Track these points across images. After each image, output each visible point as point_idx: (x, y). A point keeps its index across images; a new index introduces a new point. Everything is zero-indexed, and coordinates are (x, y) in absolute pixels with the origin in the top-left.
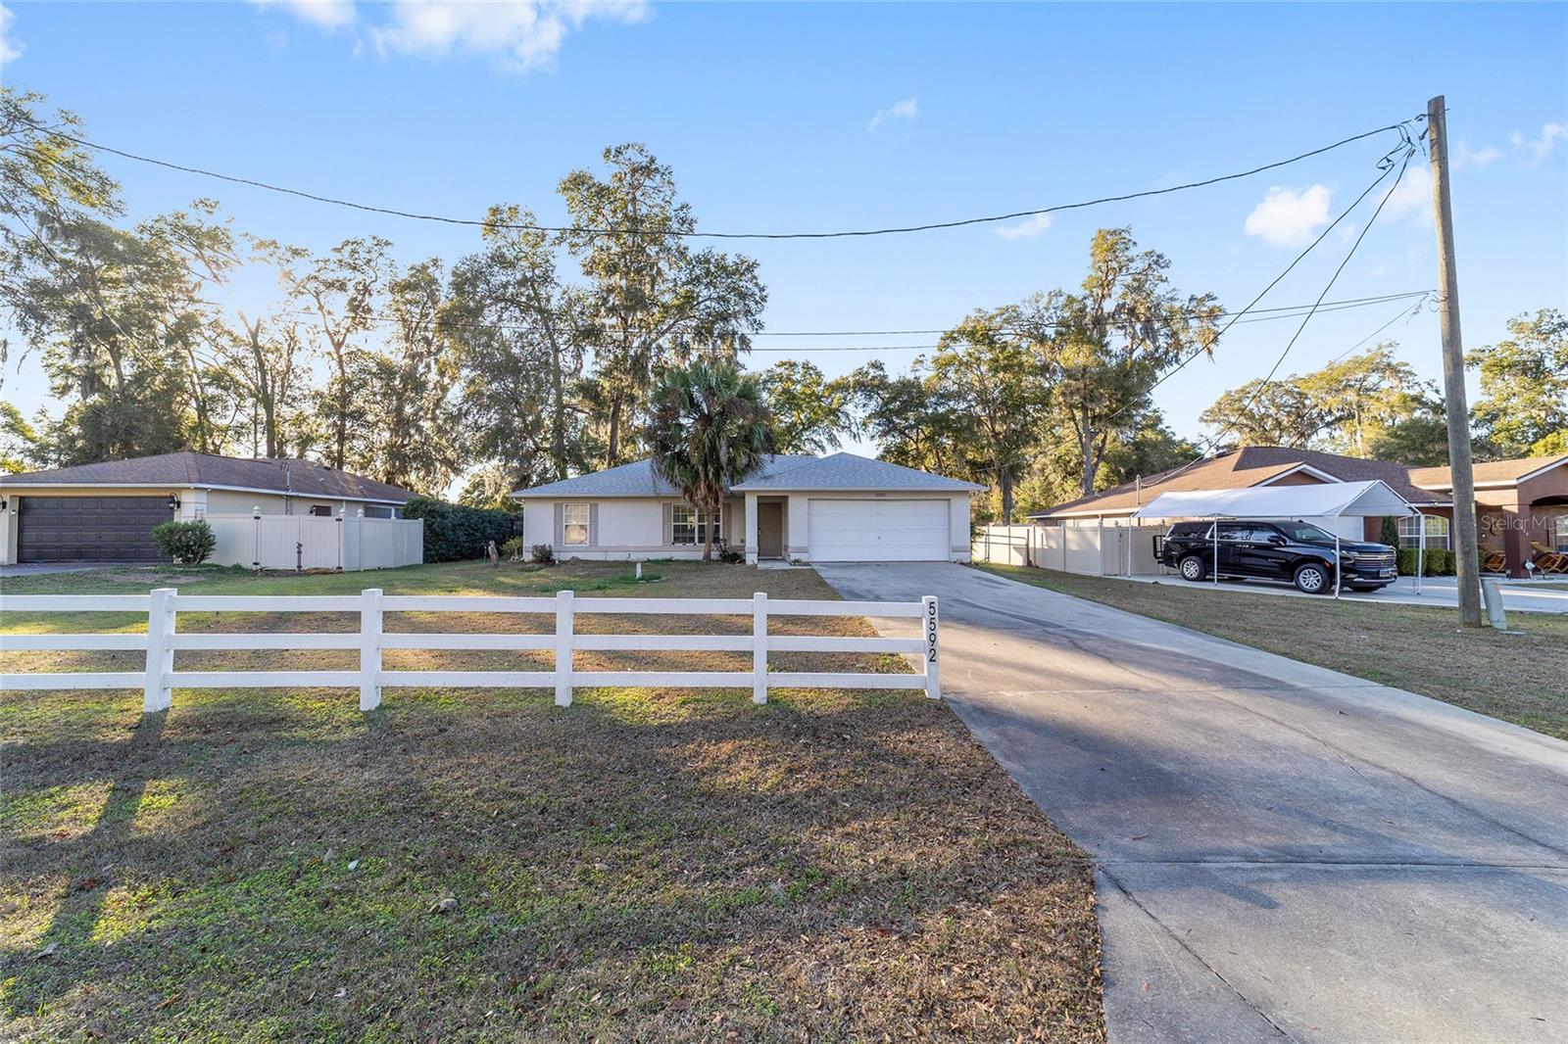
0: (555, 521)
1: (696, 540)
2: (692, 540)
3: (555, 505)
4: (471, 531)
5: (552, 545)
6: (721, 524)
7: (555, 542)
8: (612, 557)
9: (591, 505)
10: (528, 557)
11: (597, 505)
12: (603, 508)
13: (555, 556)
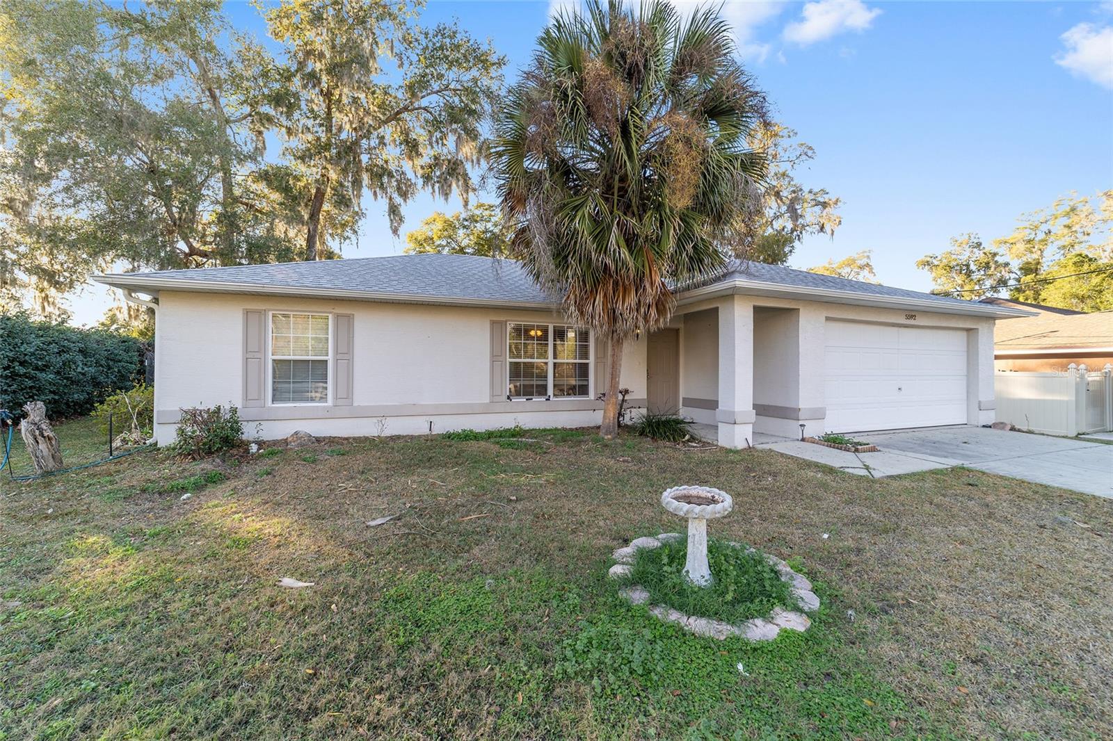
0: (246, 350)
1: (550, 391)
2: (542, 390)
3: (247, 313)
4: (22, 370)
5: (238, 404)
6: (591, 361)
7: (246, 397)
8: (394, 427)
9: (338, 316)
10: (165, 435)
11: (350, 318)
12: (366, 326)
13: (249, 432)
